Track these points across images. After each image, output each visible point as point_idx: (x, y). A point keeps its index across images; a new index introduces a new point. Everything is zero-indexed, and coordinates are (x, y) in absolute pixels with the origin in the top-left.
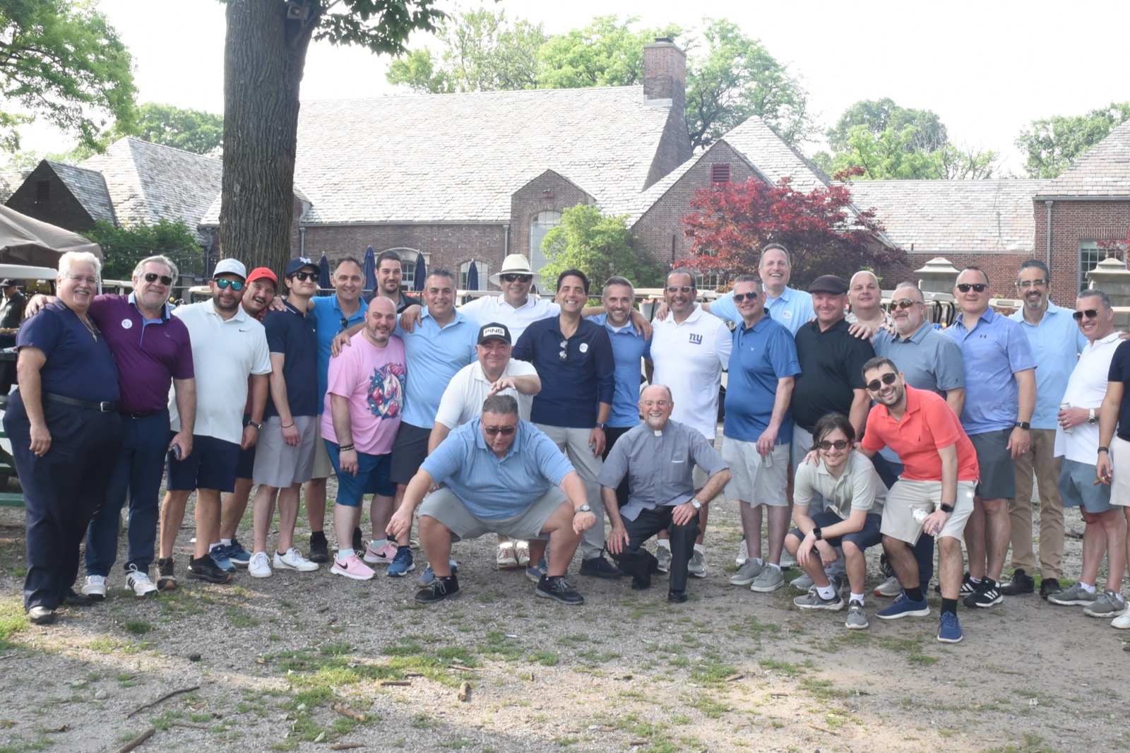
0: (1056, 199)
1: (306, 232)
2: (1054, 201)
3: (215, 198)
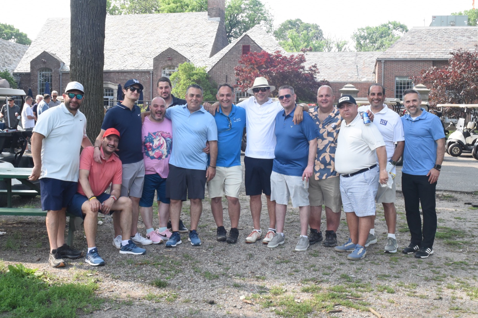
0: (385, 59)
1: (62, 75)
2: (385, 61)
3: (19, 61)
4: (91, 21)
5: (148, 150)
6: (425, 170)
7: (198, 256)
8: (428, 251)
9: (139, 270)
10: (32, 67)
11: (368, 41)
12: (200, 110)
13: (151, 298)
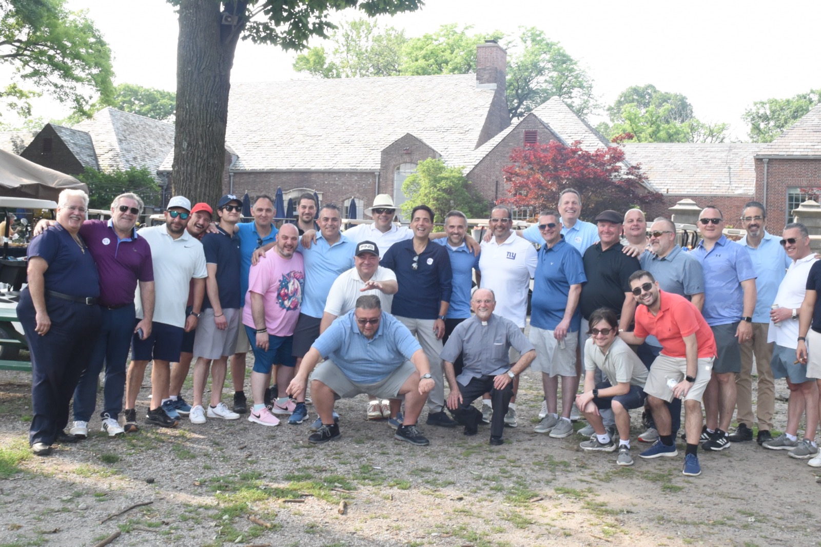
0: (770, 157)
1: (234, 176)
2: (770, 159)
3: (169, 152)
4: (204, 97)
5: (284, 300)
11: (772, 123)
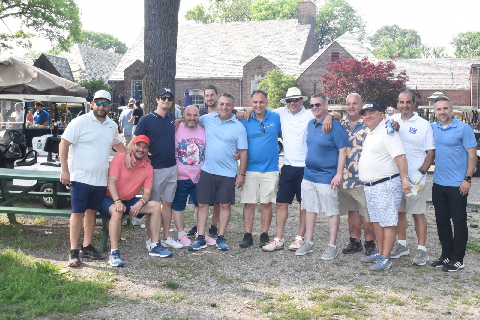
3: (115, 69)
4: (163, 30)
5: (182, 156)
6: (455, 180)
7: (222, 261)
8: (457, 264)
9: (160, 271)
10: (126, 76)
11: (468, 46)
12: (231, 119)
13: (157, 298)
